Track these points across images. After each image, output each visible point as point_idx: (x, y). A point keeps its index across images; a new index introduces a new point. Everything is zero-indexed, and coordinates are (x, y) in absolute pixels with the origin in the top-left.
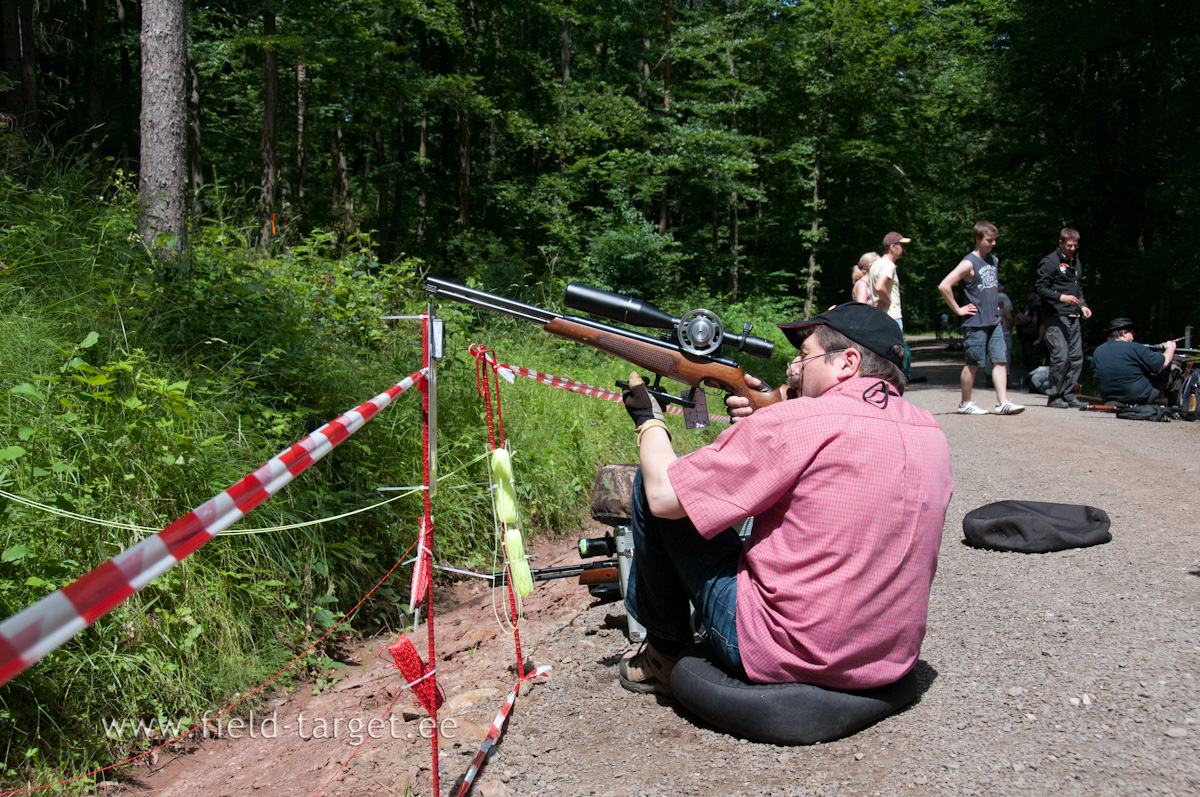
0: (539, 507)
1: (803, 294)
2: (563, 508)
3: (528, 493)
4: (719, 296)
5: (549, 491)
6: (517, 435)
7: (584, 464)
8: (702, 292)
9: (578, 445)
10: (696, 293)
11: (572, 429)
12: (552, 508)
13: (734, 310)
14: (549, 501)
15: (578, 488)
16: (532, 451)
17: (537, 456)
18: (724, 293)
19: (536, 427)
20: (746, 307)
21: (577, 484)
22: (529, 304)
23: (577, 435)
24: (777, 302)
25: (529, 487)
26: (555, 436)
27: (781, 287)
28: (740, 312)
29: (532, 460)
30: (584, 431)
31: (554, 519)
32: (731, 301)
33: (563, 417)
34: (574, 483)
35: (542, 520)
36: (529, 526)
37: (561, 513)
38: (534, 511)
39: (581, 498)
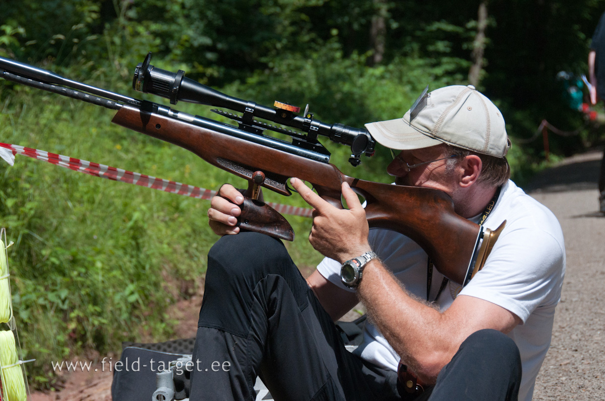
0: (79, 320)
1: (468, 55)
2: (112, 322)
3: (63, 302)
4: (355, 56)
5: (95, 301)
6: (56, 229)
7: (144, 268)
8: (332, 49)
9: (138, 244)
10: (324, 50)
11: (130, 224)
12: (96, 323)
13: (372, 75)
14: (93, 314)
15: (132, 299)
16: (74, 250)
17: (81, 256)
18: (360, 54)
19: (83, 220)
20: (391, 72)
21: (132, 293)
22: (82, 82)
23: (137, 232)
24: (434, 66)
25: (64, 293)
26: (109, 232)
27: (441, 46)
28: (382, 77)
29: (74, 261)
30: (146, 226)
31: (99, 338)
32: (370, 63)
33: (120, 207)
34: (127, 292)
35: (83, 337)
36: (65, 344)
37: (110, 330)
38: (73, 326)
39: (137, 312)
